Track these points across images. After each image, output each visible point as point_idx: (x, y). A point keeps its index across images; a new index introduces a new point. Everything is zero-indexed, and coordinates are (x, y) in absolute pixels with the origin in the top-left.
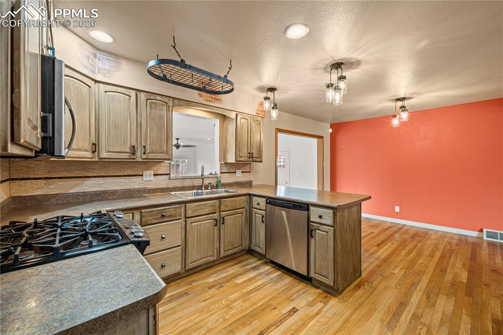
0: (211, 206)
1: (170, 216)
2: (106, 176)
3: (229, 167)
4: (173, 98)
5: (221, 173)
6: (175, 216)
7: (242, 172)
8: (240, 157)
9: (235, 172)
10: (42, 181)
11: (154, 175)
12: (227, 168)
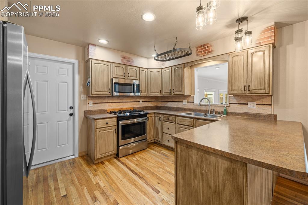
0: (190, 122)
1: (171, 120)
2: (172, 102)
3: (239, 99)
4: (185, 63)
5: (230, 103)
6: (173, 121)
7: (256, 104)
8: (233, 91)
9: (247, 104)
10: (160, 102)
11: (187, 102)
12: (237, 100)
